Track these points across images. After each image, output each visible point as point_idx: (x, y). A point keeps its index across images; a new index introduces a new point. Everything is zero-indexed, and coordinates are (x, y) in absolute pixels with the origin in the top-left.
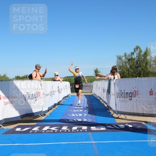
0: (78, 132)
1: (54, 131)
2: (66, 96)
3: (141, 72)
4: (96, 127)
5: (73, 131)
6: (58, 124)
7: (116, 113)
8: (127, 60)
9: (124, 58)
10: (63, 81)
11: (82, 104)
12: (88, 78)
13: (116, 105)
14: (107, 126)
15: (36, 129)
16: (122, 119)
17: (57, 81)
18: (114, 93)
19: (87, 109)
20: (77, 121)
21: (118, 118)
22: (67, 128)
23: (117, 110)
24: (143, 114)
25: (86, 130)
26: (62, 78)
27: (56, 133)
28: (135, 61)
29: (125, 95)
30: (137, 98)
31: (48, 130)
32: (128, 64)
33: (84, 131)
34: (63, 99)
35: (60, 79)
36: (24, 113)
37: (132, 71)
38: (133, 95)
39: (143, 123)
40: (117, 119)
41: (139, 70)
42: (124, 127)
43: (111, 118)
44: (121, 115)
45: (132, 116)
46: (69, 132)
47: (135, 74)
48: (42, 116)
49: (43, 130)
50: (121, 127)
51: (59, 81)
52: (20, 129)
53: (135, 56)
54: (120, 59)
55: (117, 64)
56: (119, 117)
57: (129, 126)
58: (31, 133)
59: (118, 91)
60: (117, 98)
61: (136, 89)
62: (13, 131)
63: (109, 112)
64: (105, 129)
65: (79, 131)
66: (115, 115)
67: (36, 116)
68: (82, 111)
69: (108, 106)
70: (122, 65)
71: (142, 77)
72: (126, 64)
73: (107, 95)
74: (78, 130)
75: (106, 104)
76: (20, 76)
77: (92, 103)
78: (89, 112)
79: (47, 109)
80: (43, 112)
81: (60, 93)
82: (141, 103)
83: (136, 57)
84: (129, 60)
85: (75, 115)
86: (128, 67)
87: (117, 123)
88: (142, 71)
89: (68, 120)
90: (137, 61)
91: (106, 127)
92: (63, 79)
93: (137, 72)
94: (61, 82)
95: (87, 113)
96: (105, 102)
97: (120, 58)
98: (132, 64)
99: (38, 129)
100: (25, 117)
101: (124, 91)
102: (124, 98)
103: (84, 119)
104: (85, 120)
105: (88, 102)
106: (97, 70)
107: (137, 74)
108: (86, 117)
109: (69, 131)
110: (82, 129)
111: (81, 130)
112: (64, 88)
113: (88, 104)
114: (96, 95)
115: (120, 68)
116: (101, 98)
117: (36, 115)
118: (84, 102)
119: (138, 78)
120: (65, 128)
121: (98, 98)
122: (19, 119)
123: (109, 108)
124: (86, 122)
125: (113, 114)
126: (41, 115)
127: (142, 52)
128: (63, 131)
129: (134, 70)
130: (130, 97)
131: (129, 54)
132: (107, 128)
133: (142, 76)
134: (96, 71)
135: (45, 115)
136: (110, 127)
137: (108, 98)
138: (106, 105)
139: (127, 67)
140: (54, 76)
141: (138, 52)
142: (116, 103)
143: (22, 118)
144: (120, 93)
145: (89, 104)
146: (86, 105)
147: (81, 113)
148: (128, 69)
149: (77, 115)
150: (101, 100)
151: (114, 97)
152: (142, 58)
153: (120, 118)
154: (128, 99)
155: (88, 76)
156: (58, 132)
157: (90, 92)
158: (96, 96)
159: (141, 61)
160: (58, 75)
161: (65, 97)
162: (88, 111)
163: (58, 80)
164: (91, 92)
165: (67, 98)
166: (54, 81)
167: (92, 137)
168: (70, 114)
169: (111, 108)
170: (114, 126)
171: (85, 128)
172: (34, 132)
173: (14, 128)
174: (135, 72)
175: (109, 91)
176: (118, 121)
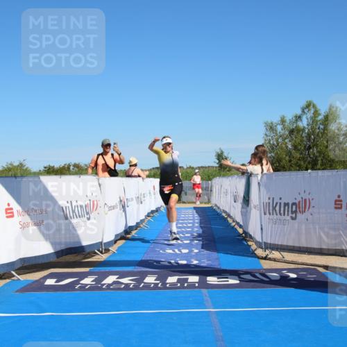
0: (179, 288)
1: (127, 285)
2: (154, 209)
3: (316, 157)
4: (218, 278)
5: (168, 285)
6: (136, 270)
7: (262, 248)
8: (287, 133)
9: (279, 128)
10: (148, 176)
11: (189, 227)
12: (202, 170)
13: (262, 229)
14: (242, 276)
15: (88, 281)
16: (275, 260)
17: (135, 176)
18: (258, 203)
19: (201, 239)
20: (178, 263)
21: (265, 258)
22: (156, 280)
23: (264, 240)
24: (321, 249)
25: (197, 285)
26: (146, 171)
27: (132, 289)
28: (304, 135)
29: (282, 209)
30: (307, 214)
31: (114, 283)
32: (290, 141)
33: (192, 286)
34: (148, 215)
35: (141, 174)
36: (63, 247)
37: (298, 155)
38: (299, 208)
39: (321, 270)
40: (264, 261)
41: (314, 154)
42: (279, 278)
43: (250, 259)
44: (273, 252)
45: (297, 255)
46: (160, 289)
47: (304, 162)
48: (101, 252)
49: (103, 283)
50: (273, 278)
51: (139, 176)
52: (55, 280)
53: (304, 123)
54: (273, 130)
55: (265, 140)
56: (270, 256)
57: (289, 276)
58: (77, 290)
59: (267, 201)
60: (265, 214)
61: (306, 196)
62: (39, 286)
63: (248, 245)
64: (238, 282)
65: (182, 287)
66: (260, 252)
67: (89, 253)
68: (188, 242)
69: (244, 232)
70: (275, 143)
71: (319, 169)
72: (284, 140)
73: (242, 208)
74: (179, 285)
75: (241, 226)
76: (56, 167)
77: (210, 224)
78: (203, 245)
79: (112, 238)
80: (105, 243)
81: (141, 203)
82: (317, 227)
83: (306, 126)
84: (291, 132)
85: (174, 251)
86: (290, 146)
87: (265, 269)
88: (320, 156)
89: (158, 262)
90: (308, 134)
91: (240, 278)
92: (147, 173)
93: (309, 159)
94: (143, 179)
95: (200, 247)
96: (238, 223)
97: (271, 128)
98: (298, 141)
99: (92, 281)
100: (66, 255)
101: (281, 199)
102: (280, 214)
103: (192, 260)
104: (195, 262)
105: (201, 223)
106: (222, 153)
107: (309, 163)
108: (196, 256)
109: (159, 285)
110: (189, 281)
111: (186, 285)
112: (150, 193)
113: (201, 227)
114: (219, 208)
115: (273, 149)
116: (229, 215)
117: (88, 250)
118: (193, 223)
119: (309, 171)
120: (150, 279)
121: (224, 214)
122: (52, 260)
123: (247, 236)
124: (196, 266)
125: (256, 250)
126: (99, 251)
127: (320, 114)
128: (147, 286)
129: (301, 154)
130: (292, 212)
131: (291, 118)
132: (242, 280)
133: (319, 166)
134: (220, 156)
135: (107, 251)
136: (248, 277)
137: (245, 214)
138: (240, 231)
139: (287, 147)
140: (128, 167)
141: (310, 114)
142: (261, 225)
143: (58, 257)
144: (271, 204)
145: (204, 227)
146: (197, 230)
147: (185, 246)
148: (290, 152)
149: (176, 250)
150: (229, 219)
151: (258, 212)
152: (319, 128)
153: (270, 259)
154: (289, 218)
155: (202, 167)
156: (136, 288)
157: (207, 201)
158: (219, 211)
159: (318, 135)
160: (135, 165)
161: (153, 212)
162: (201, 243)
163: (137, 175)
164: (209, 201)
165: (156, 214)
166: (127, 178)
167: (209, 298)
168: (161, 249)
169: (251, 237)
170: (258, 275)
171: (194, 279)
172: (83, 287)
173: (41, 279)
174: (304, 159)
175: (247, 200)
176: (266, 265)
